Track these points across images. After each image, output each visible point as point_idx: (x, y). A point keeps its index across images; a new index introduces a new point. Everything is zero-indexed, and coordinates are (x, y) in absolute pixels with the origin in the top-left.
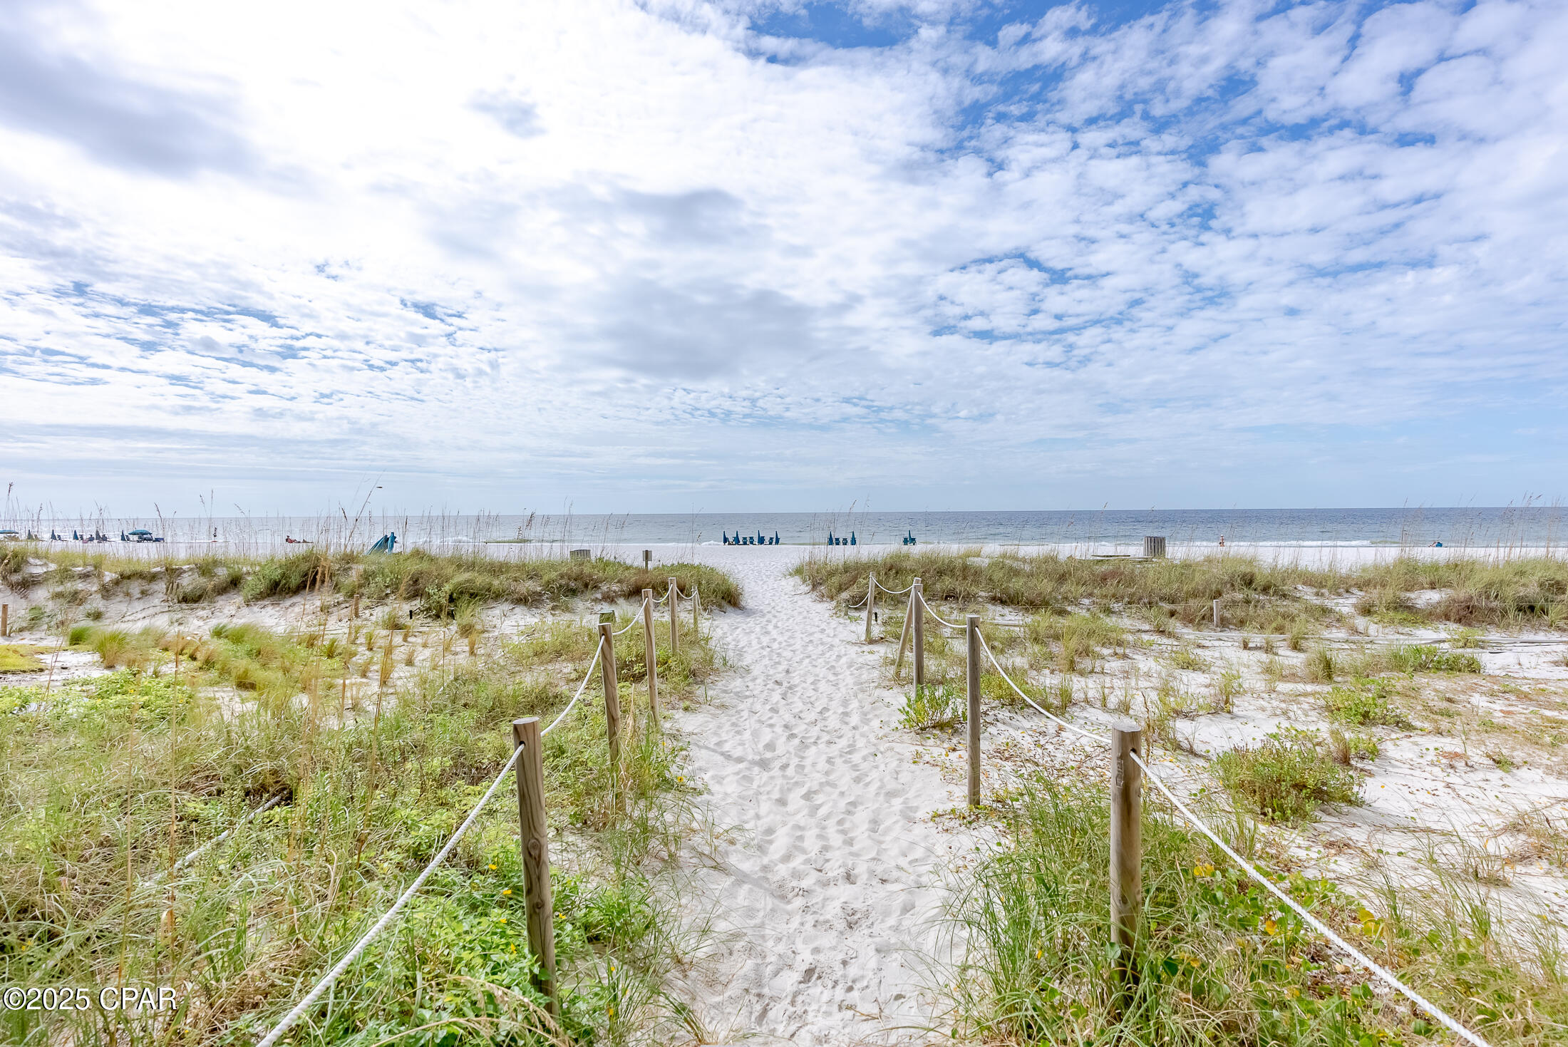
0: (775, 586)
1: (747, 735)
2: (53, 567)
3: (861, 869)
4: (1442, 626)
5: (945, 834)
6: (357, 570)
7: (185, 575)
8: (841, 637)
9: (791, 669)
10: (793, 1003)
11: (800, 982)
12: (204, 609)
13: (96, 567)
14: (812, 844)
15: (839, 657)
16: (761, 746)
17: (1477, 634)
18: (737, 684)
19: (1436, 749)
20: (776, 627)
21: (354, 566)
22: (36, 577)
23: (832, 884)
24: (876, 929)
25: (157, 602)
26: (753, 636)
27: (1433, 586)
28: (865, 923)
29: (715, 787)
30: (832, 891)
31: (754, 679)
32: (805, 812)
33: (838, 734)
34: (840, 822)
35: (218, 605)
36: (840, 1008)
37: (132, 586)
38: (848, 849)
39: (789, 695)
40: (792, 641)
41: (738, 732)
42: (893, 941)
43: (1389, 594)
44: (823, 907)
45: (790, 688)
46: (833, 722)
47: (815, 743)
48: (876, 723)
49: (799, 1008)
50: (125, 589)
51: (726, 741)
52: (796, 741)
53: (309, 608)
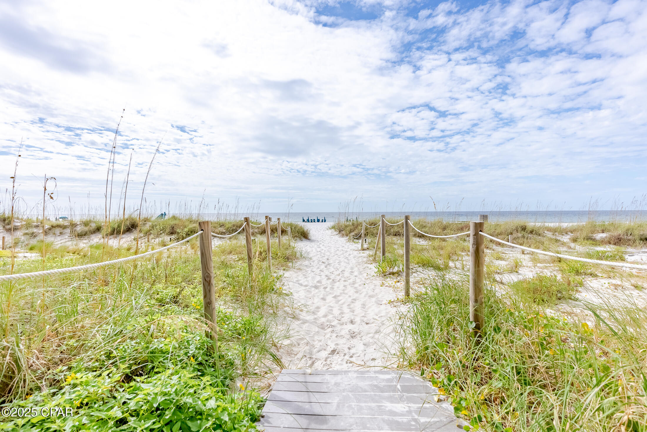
0: (324, 233)
1: (310, 278)
2: (24, 223)
3: (358, 320)
4: (607, 246)
5: (394, 308)
6: (149, 224)
7: (78, 226)
8: (350, 248)
9: (329, 259)
10: (326, 361)
11: (329, 354)
12: (86, 240)
13: (41, 223)
14: (336, 312)
15: (350, 255)
16: (315, 282)
17: (623, 249)
18: (306, 263)
19: (609, 283)
20: (323, 245)
21: (148, 223)
22: (17, 227)
23: (344, 324)
24: (363, 338)
25: (67, 237)
26: (313, 248)
27: (603, 232)
28: (358, 336)
29: (295, 294)
30: (344, 326)
31: (314, 261)
32: (334, 302)
33: (349, 278)
34: (348, 305)
35: (92, 238)
36: (347, 363)
37: (56, 231)
38: (352, 313)
39: (328, 266)
40: (330, 250)
41: (306, 278)
42: (371, 341)
43: (584, 234)
44: (340, 331)
45: (328, 264)
46: (346, 274)
47: (339, 281)
48: (365, 275)
49: (328, 362)
50: (53, 232)
51: (300, 280)
52: (331, 280)
53: (129, 239)
